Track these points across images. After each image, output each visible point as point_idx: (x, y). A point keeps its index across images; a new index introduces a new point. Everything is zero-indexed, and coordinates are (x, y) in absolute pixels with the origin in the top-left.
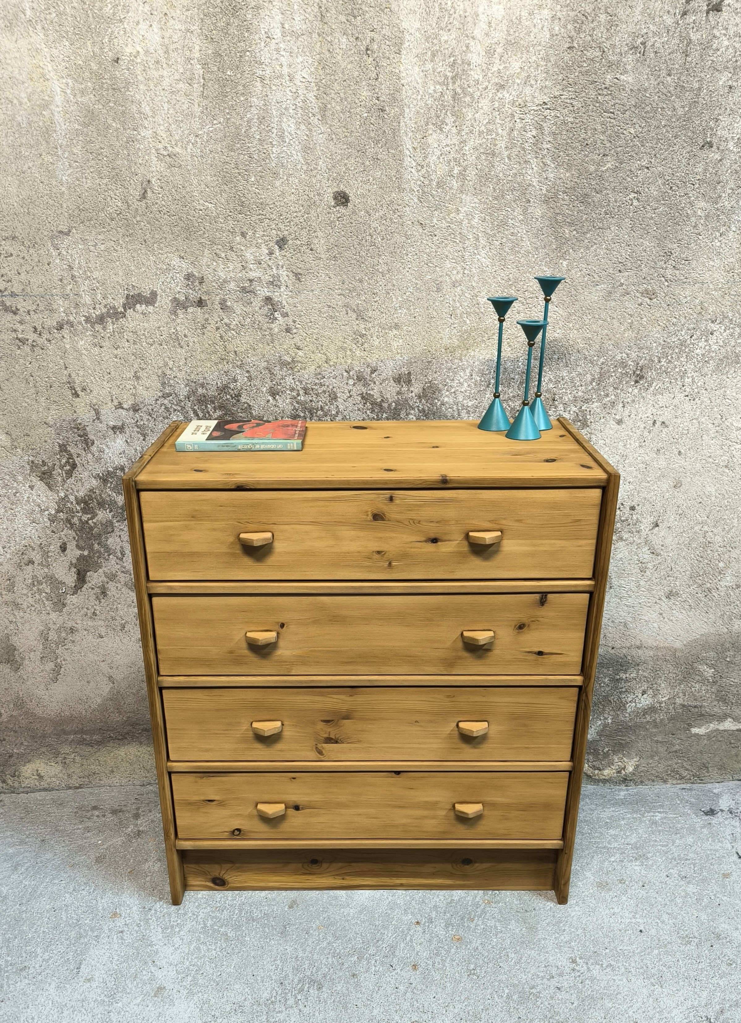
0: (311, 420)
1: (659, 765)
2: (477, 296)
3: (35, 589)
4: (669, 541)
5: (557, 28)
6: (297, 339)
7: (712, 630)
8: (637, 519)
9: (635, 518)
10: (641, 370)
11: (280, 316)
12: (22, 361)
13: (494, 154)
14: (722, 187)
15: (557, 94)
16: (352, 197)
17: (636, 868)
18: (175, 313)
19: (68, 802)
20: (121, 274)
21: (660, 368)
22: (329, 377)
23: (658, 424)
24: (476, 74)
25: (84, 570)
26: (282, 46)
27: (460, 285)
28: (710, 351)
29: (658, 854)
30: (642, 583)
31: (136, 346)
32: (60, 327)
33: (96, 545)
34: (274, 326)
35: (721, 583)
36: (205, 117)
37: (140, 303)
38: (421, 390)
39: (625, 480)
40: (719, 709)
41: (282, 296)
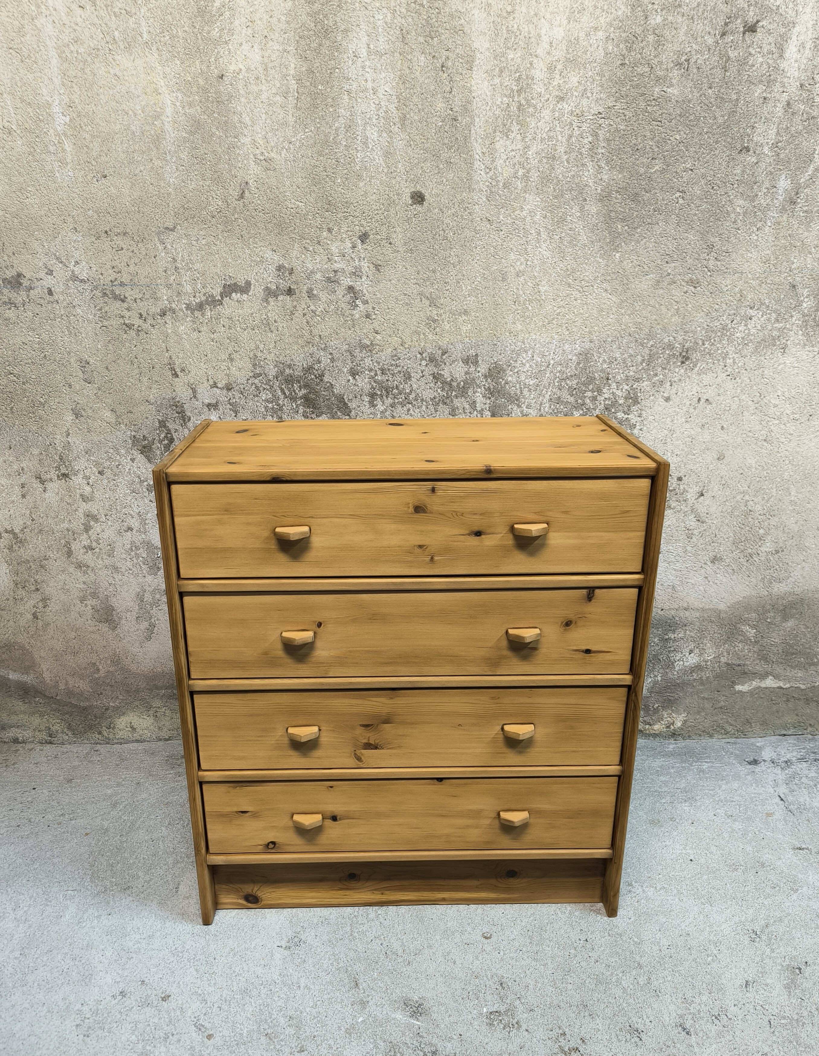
0: (387, 398)
1: (706, 721)
2: (538, 285)
3: (133, 553)
4: (712, 510)
5: (611, 48)
7: (754, 593)
8: (684, 488)
9: (682, 487)
10: (687, 352)
11: (361, 303)
12: (127, 344)
13: (554, 158)
14: (758, 186)
15: (611, 104)
16: (427, 196)
17: (686, 808)
18: (267, 301)
19: (159, 751)
20: (219, 265)
21: (704, 350)
22: (404, 359)
23: (703, 401)
24: (539, 88)
26: (367, 63)
27: (523, 275)
28: (750, 335)
30: (689, 548)
31: (231, 331)
32: (164, 314)
34: (355, 312)
35: (761, 549)
36: (298, 126)
37: (236, 292)
38: (487, 370)
39: (673, 453)
40: (760, 667)
41: (363, 285)
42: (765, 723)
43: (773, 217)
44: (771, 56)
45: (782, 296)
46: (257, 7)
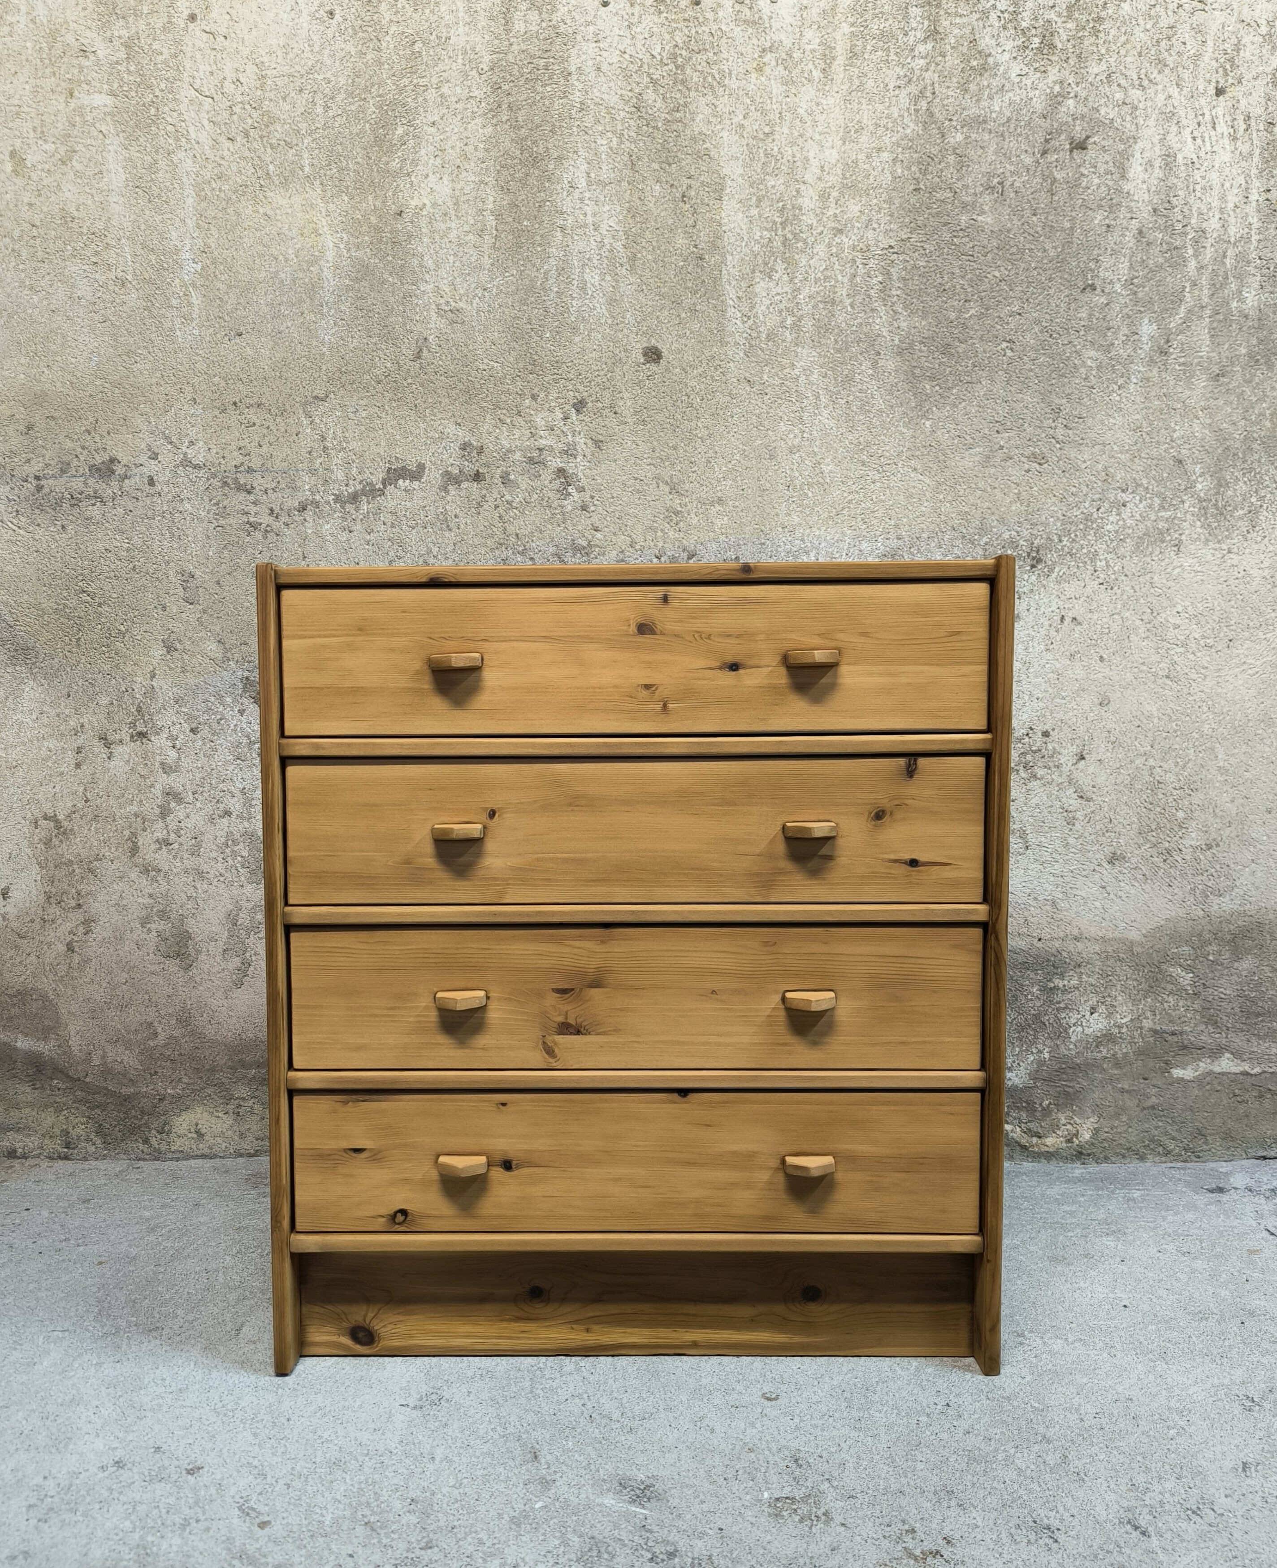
1: (1129, 1130)
2: (820, 464)
3: (228, 851)
4: (1101, 780)
5: (899, 171)
6: (595, 519)
7: (1182, 912)
8: (1054, 748)
9: (1050, 747)
10: (1038, 552)
11: (574, 491)
12: (250, 550)
13: (833, 302)
14: (1114, 333)
15: (904, 237)
16: (665, 351)
18: (445, 489)
20: (383, 444)
21: (1062, 549)
23: (1068, 620)
24: (809, 219)
26: (587, 195)
27: (798, 451)
28: (1124, 527)
30: (1071, 841)
31: (393, 530)
32: (303, 508)
34: (566, 502)
35: (1183, 842)
36: (495, 270)
37: (404, 479)
39: (1031, 695)
40: (1207, 1037)
41: (578, 467)
42: (1227, 1135)
43: (1138, 372)
44: (1109, 177)
45: (1165, 475)
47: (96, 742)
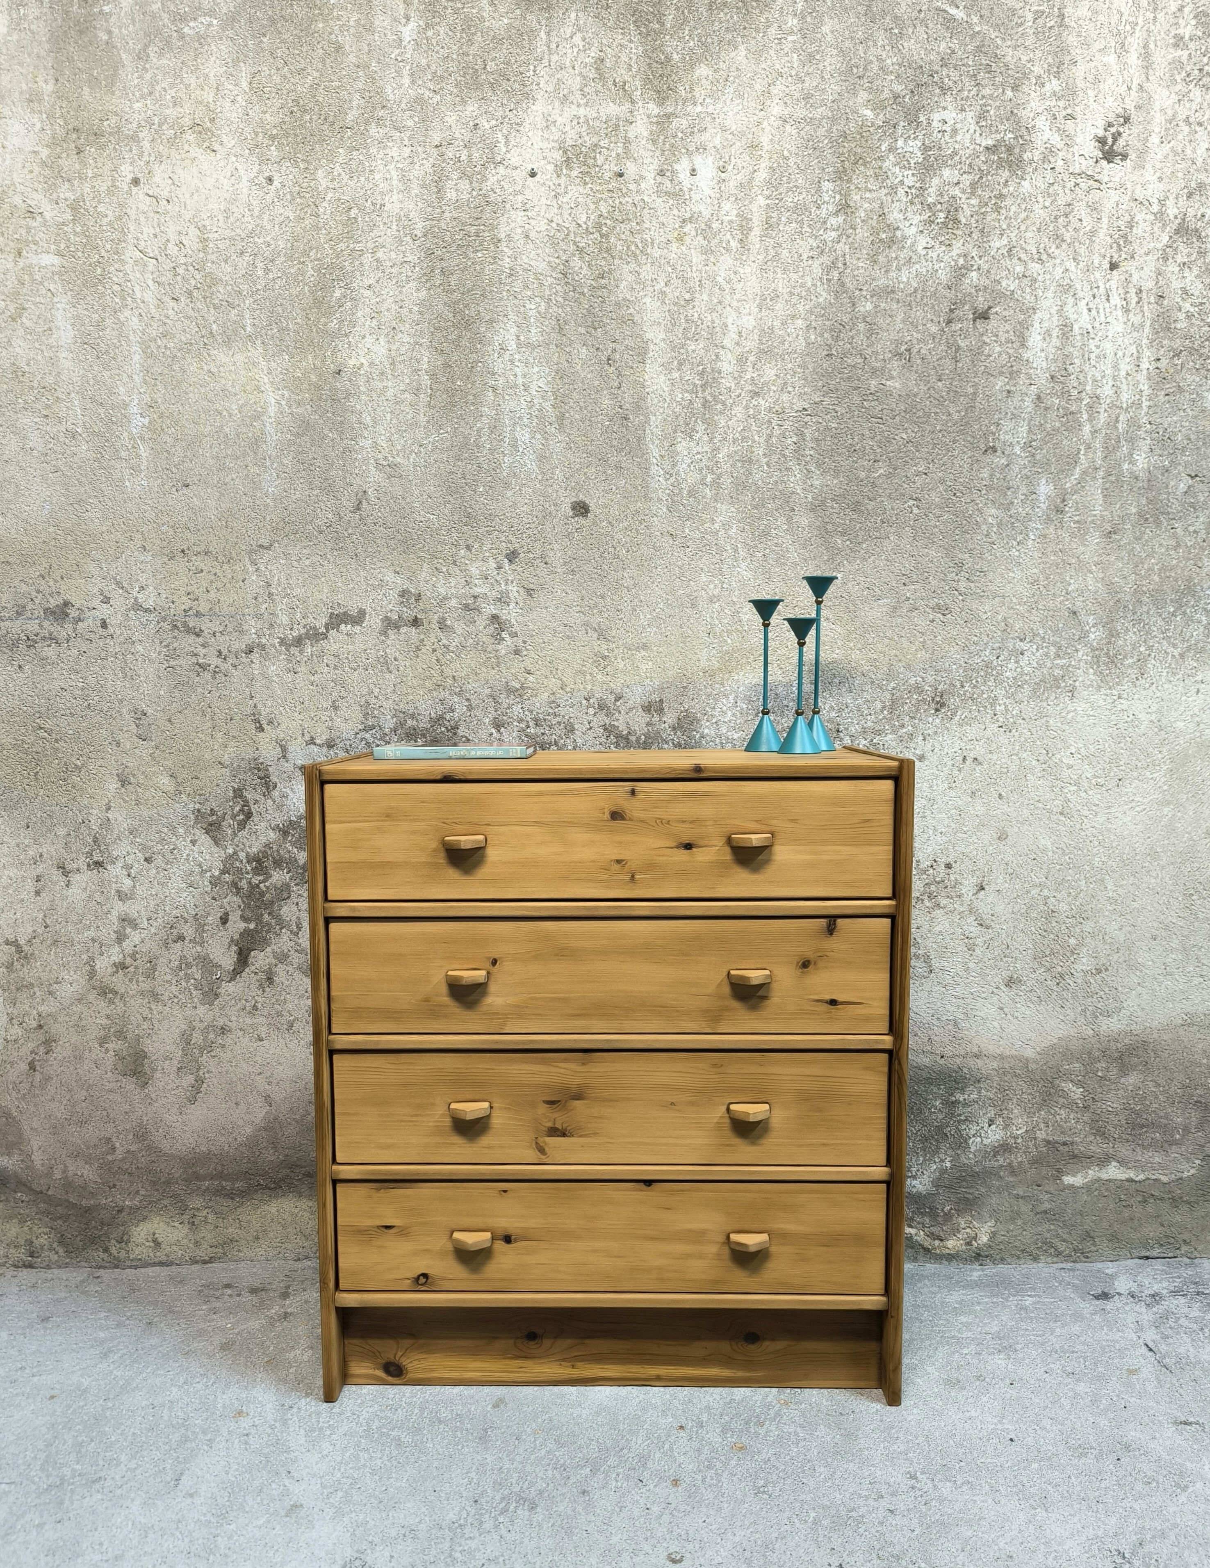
1: (1024, 1233)
3: (182, 974)
4: (1000, 909)
5: (813, 337)
7: (1073, 1032)
8: (956, 879)
9: (952, 878)
10: (941, 697)
11: (507, 636)
12: (199, 690)
13: (750, 461)
14: (1013, 493)
15: (817, 400)
16: (592, 507)
17: (1000, 1362)
18: (385, 634)
19: (191, 1279)
20: (326, 591)
21: (965, 694)
22: (565, 706)
23: (969, 761)
24: (727, 382)
25: (248, 949)
26: (517, 356)
27: (719, 600)
28: (1022, 674)
29: (1031, 1346)
30: (972, 965)
31: (337, 672)
32: (250, 651)
33: (266, 916)
34: (500, 647)
35: (1076, 966)
36: (431, 427)
37: (346, 623)
38: (675, 720)
39: (935, 830)
40: (1097, 1148)
41: (511, 614)
42: (1114, 1238)
43: (1037, 529)
44: (1010, 345)
45: (1061, 625)
46: (384, 297)
47: (55, 871)
